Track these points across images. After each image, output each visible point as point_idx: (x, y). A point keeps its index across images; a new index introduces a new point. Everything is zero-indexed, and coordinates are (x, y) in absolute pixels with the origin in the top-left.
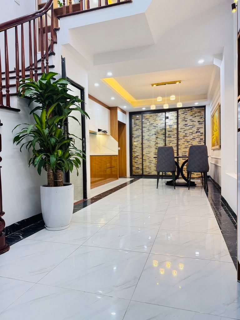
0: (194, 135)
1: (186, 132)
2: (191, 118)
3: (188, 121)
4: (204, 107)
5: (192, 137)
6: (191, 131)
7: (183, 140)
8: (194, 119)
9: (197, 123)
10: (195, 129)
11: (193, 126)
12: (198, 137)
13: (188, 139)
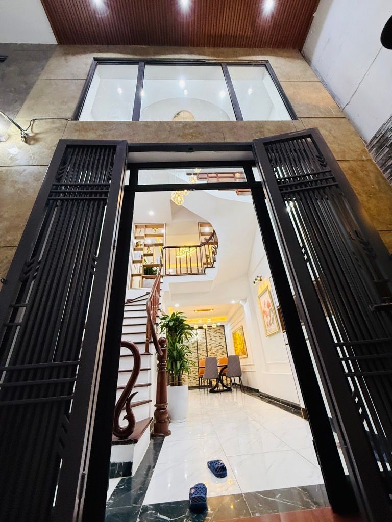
0: (218, 348)
1: (212, 345)
2: (214, 334)
3: (212, 336)
4: (223, 326)
5: (216, 349)
6: (215, 344)
7: (210, 352)
8: (216, 335)
9: (218, 338)
10: (218, 343)
11: (217, 340)
12: (221, 349)
13: (214, 351)
